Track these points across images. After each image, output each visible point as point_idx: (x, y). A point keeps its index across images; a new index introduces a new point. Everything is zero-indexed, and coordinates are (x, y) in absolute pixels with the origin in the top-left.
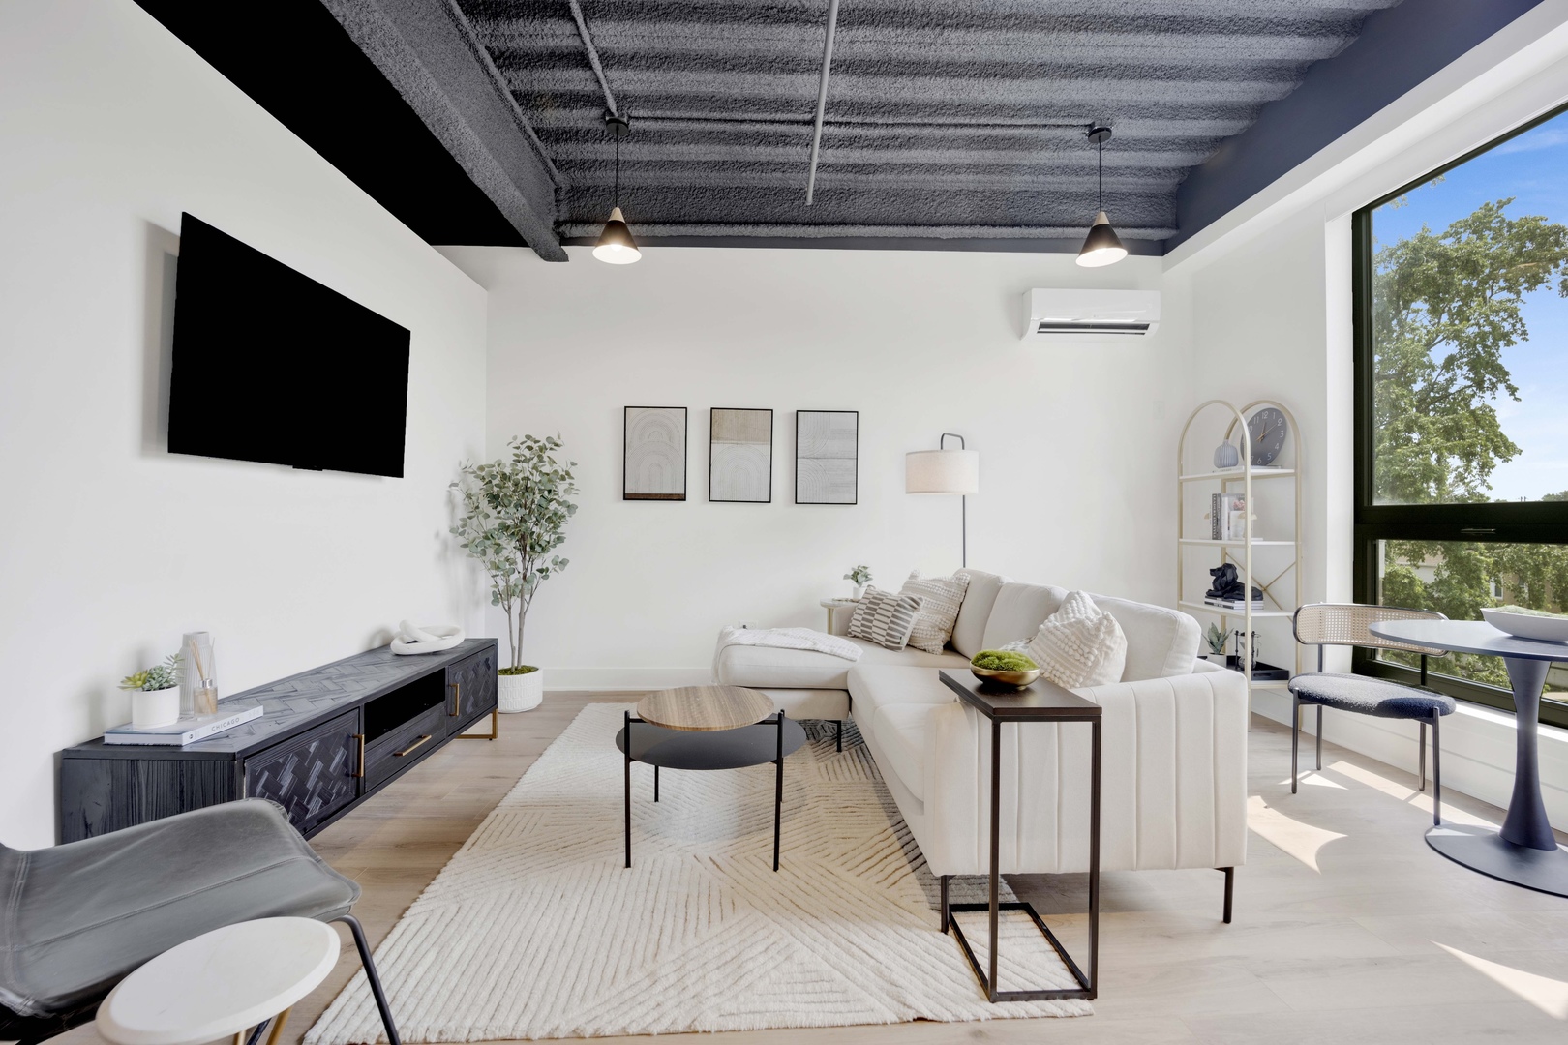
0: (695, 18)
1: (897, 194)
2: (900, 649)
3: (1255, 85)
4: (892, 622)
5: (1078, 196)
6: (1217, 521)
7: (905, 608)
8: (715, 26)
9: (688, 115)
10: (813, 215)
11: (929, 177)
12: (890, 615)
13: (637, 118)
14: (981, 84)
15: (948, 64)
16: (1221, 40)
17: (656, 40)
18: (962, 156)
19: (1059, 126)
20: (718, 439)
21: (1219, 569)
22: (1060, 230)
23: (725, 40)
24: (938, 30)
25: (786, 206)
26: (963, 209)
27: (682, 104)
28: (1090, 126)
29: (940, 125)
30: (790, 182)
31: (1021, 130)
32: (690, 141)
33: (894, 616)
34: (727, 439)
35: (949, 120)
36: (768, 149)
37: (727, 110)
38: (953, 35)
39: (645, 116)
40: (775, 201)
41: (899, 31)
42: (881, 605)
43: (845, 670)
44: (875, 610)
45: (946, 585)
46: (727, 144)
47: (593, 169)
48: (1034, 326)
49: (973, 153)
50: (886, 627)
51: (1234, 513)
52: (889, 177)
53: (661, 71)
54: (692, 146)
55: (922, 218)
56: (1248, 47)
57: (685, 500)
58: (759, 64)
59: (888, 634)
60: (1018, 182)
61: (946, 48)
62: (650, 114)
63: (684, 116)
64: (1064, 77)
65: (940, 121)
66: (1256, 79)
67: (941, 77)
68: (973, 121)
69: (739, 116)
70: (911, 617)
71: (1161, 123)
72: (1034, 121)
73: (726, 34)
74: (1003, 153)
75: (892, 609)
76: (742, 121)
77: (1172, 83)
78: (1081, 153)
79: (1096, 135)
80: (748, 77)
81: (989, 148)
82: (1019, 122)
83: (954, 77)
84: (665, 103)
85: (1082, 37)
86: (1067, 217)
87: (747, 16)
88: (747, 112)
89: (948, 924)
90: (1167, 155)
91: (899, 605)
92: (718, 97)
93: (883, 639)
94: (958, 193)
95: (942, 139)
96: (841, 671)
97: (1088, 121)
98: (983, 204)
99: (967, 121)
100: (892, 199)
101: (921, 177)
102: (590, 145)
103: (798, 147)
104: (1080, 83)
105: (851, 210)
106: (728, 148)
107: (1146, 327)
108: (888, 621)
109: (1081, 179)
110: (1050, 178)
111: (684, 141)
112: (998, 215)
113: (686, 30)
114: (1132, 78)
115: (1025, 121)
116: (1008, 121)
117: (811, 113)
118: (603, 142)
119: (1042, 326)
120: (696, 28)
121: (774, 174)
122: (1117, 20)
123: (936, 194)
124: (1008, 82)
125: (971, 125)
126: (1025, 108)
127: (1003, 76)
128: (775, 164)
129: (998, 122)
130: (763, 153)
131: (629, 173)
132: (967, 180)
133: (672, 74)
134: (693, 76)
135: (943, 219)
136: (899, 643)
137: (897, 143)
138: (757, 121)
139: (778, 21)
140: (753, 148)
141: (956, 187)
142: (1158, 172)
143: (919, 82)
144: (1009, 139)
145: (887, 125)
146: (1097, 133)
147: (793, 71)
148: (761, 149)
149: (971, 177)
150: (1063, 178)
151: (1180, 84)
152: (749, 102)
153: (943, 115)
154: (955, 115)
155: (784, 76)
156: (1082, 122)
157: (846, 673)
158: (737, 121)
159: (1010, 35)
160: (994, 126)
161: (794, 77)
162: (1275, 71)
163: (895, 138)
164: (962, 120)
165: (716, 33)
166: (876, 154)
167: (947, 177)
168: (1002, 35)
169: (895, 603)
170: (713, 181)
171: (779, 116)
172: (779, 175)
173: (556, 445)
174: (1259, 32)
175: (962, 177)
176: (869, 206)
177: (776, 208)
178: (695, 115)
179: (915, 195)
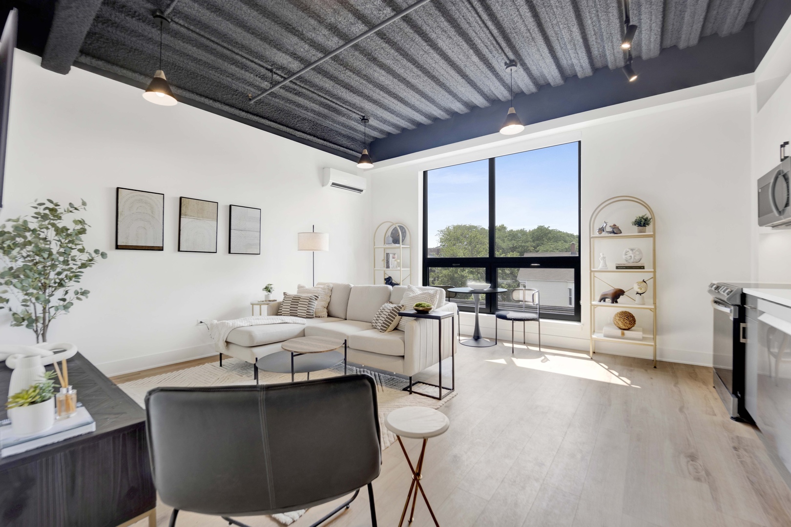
0: (256, 8)
1: (281, 110)
2: (313, 317)
3: (409, 124)
4: (308, 306)
5: (344, 135)
6: (388, 262)
7: (313, 300)
8: (264, 17)
9: (209, 37)
10: (243, 106)
11: (297, 109)
12: (307, 303)
13: (177, 23)
14: (344, 90)
15: (335, 78)
16: (410, 110)
17: (229, 5)
18: (317, 107)
19: (355, 112)
20: (186, 215)
21: (387, 278)
22: (339, 147)
23: (263, 25)
24: (345, 69)
25: (229, 96)
26: (306, 127)
27: (207, 30)
28: (364, 117)
29: (319, 95)
30: (233, 85)
31: (344, 109)
32: (194, 45)
33: (309, 304)
34: (191, 216)
35: (323, 95)
36: (237, 69)
37: (232, 45)
38: (349, 73)
39: (182, 24)
40: (223, 91)
41: (333, 62)
42: (301, 300)
43: (303, 328)
44: (298, 302)
45: (322, 289)
46: (215, 56)
47: (106, 25)
48: (330, 183)
49: (321, 108)
50: (306, 309)
51: (393, 259)
52: (281, 102)
53: (215, 15)
54: (195, 48)
55: (290, 125)
56: (414, 115)
57: (163, 250)
58: (265, 38)
59: (307, 312)
60: (327, 123)
61: (342, 75)
62: (186, 25)
63: (206, 36)
64: (367, 100)
65: (320, 94)
66: (409, 122)
67: (332, 81)
68: (331, 99)
69: (237, 51)
70: (315, 303)
71: (381, 124)
72: (349, 108)
73: (266, 23)
74: (331, 112)
75: (308, 301)
76: (237, 54)
77: (392, 115)
78: (353, 122)
79: (364, 121)
80: (258, 41)
81: (326, 109)
82: (344, 106)
83: (337, 83)
84: (197, 24)
85: (381, 93)
86: (340, 143)
87: (279, 22)
88: (241, 51)
89: (411, 392)
90: (375, 133)
91: (310, 299)
92: (228, 36)
93: (305, 314)
94: (304, 119)
95: (311, 98)
96: (302, 329)
97: (363, 115)
98: (313, 127)
99: (329, 98)
100: (279, 112)
101: (294, 107)
102: (123, 15)
103: (252, 75)
104: (371, 104)
105: (261, 110)
106: (215, 58)
107: (362, 191)
108: (307, 306)
109: (346, 130)
110: (338, 126)
111: (190, 43)
112: (318, 134)
113: (249, 11)
114: (383, 109)
115: (346, 107)
116: (341, 104)
117: (271, 66)
118: (134, 19)
119: (333, 184)
120: (254, 13)
121: (227, 78)
122: (390, 92)
123: (297, 116)
124: (352, 94)
125: (329, 100)
126: (347, 102)
127: (351, 91)
128: (229, 74)
129: (338, 103)
130: (233, 69)
131: (134, 39)
132: (310, 115)
133: (220, 19)
134: (231, 26)
135: (299, 128)
136: (313, 315)
137: (295, 92)
138: (245, 58)
139: (292, 32)
140: (229, 65)
141: (305, 116)
142: (369, 136)
143: (325, 79)
144: (334, 108)
145: (300, 86)
146: (364, 120)
147: (279, 50)
148: (233, 67)
149: (312, 115)
150: (342, 128)
151: (393, 116)
152: (243, 47)
153: (322, 92)
154: (326, 94)
155: (275, 50)
156: (362, 114)
157: (304, 330)
158: (234, 52)
159: (364, 82)
160: (336, 104)
161: (279, 52)
162: (412, 121)
163: (295, 90)
164: (327, 97)
165: (262, 20)
166: (286, 93)
167: (303, 111)
168: (362, 81)
169: (308, 298)
170: (189, 66)
171: (256, 60)
172: (230, 80)
173: (76, 209)
174: (417, 112)
175: (309, 114)
176: (269, 111)
177: (224, 95)
178: (213, 39)
179: (288, 113)
